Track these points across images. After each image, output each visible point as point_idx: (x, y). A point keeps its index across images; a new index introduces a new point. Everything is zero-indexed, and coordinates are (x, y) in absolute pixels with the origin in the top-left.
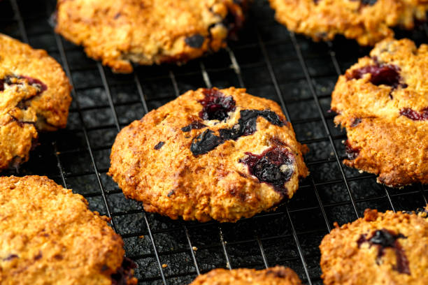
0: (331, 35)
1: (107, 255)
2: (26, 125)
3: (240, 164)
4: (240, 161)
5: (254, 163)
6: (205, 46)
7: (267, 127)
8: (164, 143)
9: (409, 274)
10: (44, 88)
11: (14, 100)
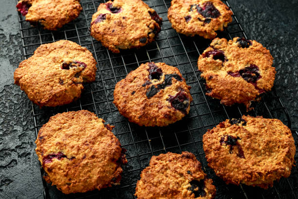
0: (193, 35)
1: (114, 154)
2: (79, 84)
3: (167, 102)
4: (167, 100)
5: (173, 101)
6: (147, 42)
7: (176, 82)
8: (135, 92)
9: (244, 158)
10: (85, 66)
11: (73, 74)
